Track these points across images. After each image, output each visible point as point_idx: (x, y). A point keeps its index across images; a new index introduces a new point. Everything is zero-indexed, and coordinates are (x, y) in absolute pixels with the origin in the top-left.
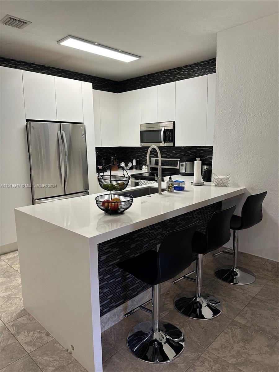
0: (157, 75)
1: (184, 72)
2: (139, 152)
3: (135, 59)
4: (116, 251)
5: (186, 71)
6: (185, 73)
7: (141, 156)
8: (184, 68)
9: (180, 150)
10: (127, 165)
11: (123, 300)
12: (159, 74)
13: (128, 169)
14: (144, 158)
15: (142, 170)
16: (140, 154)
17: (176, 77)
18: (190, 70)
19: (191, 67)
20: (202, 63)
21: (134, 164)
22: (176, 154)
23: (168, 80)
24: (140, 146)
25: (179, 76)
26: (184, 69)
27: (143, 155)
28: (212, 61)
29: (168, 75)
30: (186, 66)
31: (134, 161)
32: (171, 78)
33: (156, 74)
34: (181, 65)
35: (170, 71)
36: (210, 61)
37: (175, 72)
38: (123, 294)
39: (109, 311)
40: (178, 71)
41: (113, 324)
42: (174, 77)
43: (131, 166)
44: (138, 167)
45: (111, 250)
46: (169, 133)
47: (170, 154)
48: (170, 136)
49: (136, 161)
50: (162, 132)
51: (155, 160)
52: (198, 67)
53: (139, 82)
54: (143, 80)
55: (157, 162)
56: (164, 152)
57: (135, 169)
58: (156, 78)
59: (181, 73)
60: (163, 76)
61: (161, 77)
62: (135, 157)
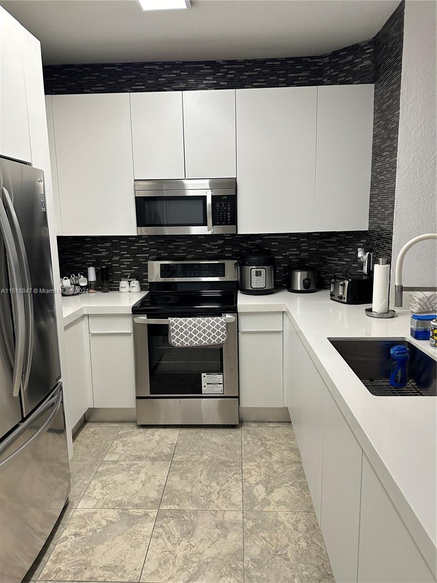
0: (151, 70)
1: (226, 73)
2: (101, 248)
5: (230, 72)
6: (228, 76)
8: (225, 65)
12: (157, 67)
14: (116, 262)
15: (118, 290)
16: (103, 254)
18: (240, 72)
19: (243, 66)
20: (270, 63)
21: (92, 277)
26: (225, 67)
27: (115, 255)
28: (293, 62)
29: (182, 73)
31: (92, 271)
34: (220, 58)
35: (186, 66)
36: (288, 62)
37: (201, 71)
40: (208, 69)
43: (84, 284)
46: (226, 205)
47: (196, 251)
48: (229, 212)
49: (96, 270)
50: (209, 201)
51: (161, 265)
52: (260, 69)
53: (92, 78)
54: (107, 76)
55: (166, 271)
56: (178, 247)
57: (94, 291)
58: (146, 74)
59: (217, 74)
60: (169, 74)
61: (163, 76)
62: (91, 260)
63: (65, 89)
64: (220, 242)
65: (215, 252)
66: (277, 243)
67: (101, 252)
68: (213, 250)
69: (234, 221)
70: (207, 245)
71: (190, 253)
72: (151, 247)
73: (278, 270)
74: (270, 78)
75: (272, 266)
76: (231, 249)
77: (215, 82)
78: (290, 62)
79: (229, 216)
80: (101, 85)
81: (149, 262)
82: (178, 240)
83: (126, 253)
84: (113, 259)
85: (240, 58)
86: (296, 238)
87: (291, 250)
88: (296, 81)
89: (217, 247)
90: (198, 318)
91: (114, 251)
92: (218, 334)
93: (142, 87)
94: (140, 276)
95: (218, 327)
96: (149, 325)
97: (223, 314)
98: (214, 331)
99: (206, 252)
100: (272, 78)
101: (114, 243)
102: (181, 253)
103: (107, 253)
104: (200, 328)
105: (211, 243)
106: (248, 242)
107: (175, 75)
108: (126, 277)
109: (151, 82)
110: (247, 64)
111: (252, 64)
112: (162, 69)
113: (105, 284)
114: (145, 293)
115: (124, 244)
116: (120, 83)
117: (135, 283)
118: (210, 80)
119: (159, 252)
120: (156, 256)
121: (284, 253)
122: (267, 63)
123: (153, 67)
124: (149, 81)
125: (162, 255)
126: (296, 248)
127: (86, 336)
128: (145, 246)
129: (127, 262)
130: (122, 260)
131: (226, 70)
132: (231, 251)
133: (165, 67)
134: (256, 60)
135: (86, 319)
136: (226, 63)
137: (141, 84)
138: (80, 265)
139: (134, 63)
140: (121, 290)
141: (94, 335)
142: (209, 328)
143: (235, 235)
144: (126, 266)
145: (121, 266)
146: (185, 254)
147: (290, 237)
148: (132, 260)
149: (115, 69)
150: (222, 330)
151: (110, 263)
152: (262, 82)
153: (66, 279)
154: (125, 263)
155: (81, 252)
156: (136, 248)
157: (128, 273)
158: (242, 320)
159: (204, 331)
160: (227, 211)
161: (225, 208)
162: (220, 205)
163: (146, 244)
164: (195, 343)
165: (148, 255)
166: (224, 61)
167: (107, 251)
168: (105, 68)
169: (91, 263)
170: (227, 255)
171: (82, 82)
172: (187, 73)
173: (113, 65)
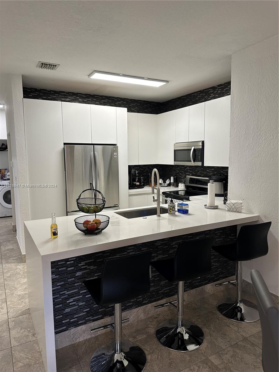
3: (163, 84)
4: (94, 269)
5: (219, 90)
7: (178, 173)
8: (217, 87)
9: (213, 169)
10: (165, 182)
11: (101, 316)
12: (196, 94)
13: (166, 185)
15: (178, 187)
17: (210, 97)
18: (223, 89)
21: (172, 181)
22: (209, 172)
23: (203, 100)
24: (173, 164)
25: (212, 95)
27: (180, 172)
29: (203, 94)
30: (219, 86)
31: (172, 178)
32: (205, 97)
33: (193, 95)
34: (215, 84)
37: (210, 92)
38: (102, 310)
39: (85, 323)
40: (212, 90)
41: (89, 337)
42: (209, 97)
43: (168, 183)
44: (175, 184)
45: (88, 268)
48: (199, 156)
51: (190, 178)
55: (191, 181)
56: (198, 171)
68: (210, 173)
79: (199, 158)
81: (187, 176)
93: (191, 103)
101: (180, 168)
115: (183, 168)
116: (185, 103)
117: (183, 184)
120: (190, 174)
146: (200, 174)
161: (198, 154)
166: (217, 86)
169: (173, 175)
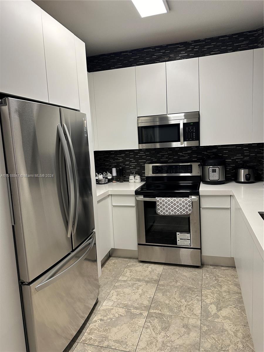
2: (119, 157)
6: (194, 50)
13: (107, 181)
14: (127, 165)
16: (121, 160)
19: (204, 43)
20: (222, 39)
21: (114, 174)
26: (193, 44)
31: (114, 170)
43: (110, 178)
46: (192, 128)
47: (174, 157)
48: (194, 132)
49: (116, 169)
50: (181, 126)
51: (153, 166)
52: (215, 43)
53: (115, 60)
54: (123, 58)
55: (155, 170)
56: (163, 156)
57: (115, 182)
58: (145, 55)
59: (188, 50)
60: (158, 53)
61: (155, 54)
62: (114, 164)
63: (100, 68)
64: (189, 152)
65: (186, 158)
66: (227, 151)
67: (119, 160)
69: (198, 138)
70: (181, 154)
71: (170, 159)
72: (147, 156)
73: (228, 168)
74: (222, 48)
75: (224, 166)
76: (196, 156)
77: (187, 54)
78: (235, 36)
79: (194, 135)
80: (120, 64)
81: (146, 165)
82: (163, 151)
83: (133, 159)
84: (126, 163)
85: (202, 38)
86: (240, 148)
87: (237, 155)
88: (239, 48)
89: (187, 155)
90: (174, 198)
91: (126, 159)
92: (187, 208)
93: (143, 62)
94: (141, 173)
95: (186, 204)
96: (144, 202)
97: (190, 196)
98: (184, 206)
99: (180, 158)
100: (223, 48)
101: (126, 155)
102: (165, 159)
103: (123, 160)
104: (175, 204)
105: (183, 152)
106: (208, 151)
107: (162, 53)
108: (133, 173)
109: (148, 59)
110: (206, 41)
111: (210, 41)
112: (154, 50)
113: (121, 177)
114: (143, 183)
115: (132, 155)
117: (138, 177)
118: (183, 54)
119: (152, 158)
120: (150, 161)
121: (232, 157)
122: (220, 39)
123: (149, 50)
124: (147, 59)
125: (153, 160)
126: (241, 154)
127: (110, 207)
128: (143, 156)
129: (133, 165)
130: (130, 164)
131: (193, 47)
132: (196, 157)
133: (156, 49)
134: (213, 38)
135: (110, 197)
136: (193, 42)
137: (142, 60)
138: (108, 167)
139: (138, 49)
140: (130, 181)
141: (114, 206)
142: (181, 204)
143: (199, 147)
144: (133, 167)
145: (130, 167)
146: (167, 160)
147: (236, 147)
148: (136, 164)
149: (128, 54)
150: (189, 206)
151: (124, 166)
152: (217, 51)
153: (100, 175)
154: (132, 166)
155: (109, 159)
156: (138, 156)
157: (134, 171)
158: (203, 200)
159: (178, 206)
160: (193, 132)
161: (192, 130)
162: (189, 128)
163: (144, 154)
164: (172, 213)
165: (145, 161)
167: (123, 159)
168: (122, 54)
169: (114, 166)
170: (193, 160)
171: (110, 63)
172: (169, 51)
173: (126, 52)
